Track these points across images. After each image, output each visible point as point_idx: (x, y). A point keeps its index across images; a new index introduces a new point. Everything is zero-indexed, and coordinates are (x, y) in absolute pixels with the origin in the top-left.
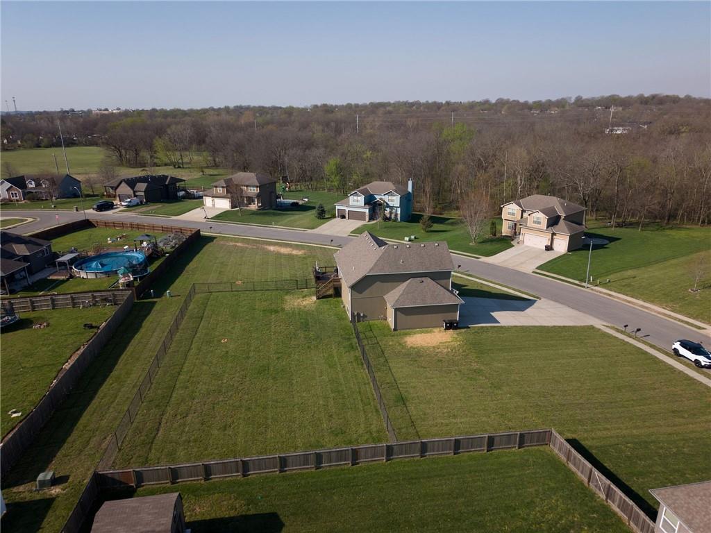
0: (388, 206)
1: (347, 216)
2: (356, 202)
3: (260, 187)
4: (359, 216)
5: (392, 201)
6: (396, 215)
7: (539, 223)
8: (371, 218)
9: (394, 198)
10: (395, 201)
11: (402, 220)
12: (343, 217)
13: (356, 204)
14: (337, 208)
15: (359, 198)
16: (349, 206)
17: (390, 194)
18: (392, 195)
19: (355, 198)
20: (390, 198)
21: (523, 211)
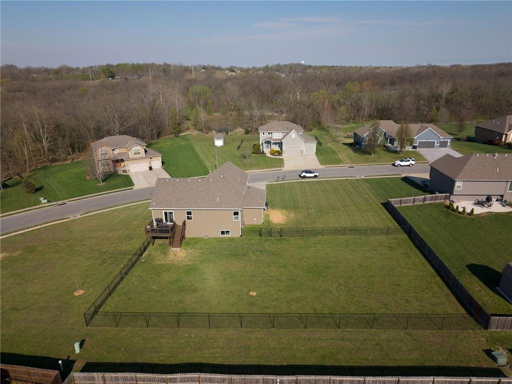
7: (139, 153)
21: (113, 150)
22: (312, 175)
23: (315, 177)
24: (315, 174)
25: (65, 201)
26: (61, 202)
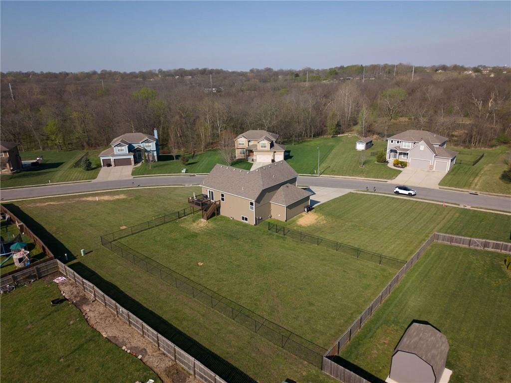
0: (146, 151)
1: (113, 163)
2: (121, 151)
3: (8, 152)
4: (126, 162)
5: (149, 146)
6: (153, 157)
7: (265, 147)
8: (136, 162)
9: (150, 144)
10: (152, 146)
11: (158, 160)
12: (109, 165)
13: (121, 152)
14: (102, 159)
15: (123, 148)
16: (114, 155)
17: (147, 141)
18: (148, 142)
19: (119, 148)
20: (147, 144)
21: (249, 141)
22: (407, 192)
23: (410, 195)
24: (411, 192)
25: (195, 174)
26: (192, 174)
